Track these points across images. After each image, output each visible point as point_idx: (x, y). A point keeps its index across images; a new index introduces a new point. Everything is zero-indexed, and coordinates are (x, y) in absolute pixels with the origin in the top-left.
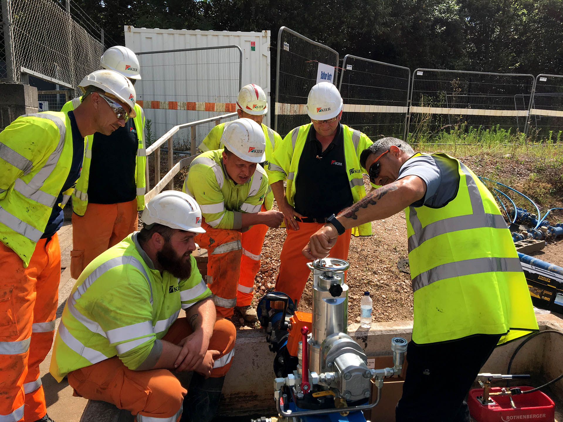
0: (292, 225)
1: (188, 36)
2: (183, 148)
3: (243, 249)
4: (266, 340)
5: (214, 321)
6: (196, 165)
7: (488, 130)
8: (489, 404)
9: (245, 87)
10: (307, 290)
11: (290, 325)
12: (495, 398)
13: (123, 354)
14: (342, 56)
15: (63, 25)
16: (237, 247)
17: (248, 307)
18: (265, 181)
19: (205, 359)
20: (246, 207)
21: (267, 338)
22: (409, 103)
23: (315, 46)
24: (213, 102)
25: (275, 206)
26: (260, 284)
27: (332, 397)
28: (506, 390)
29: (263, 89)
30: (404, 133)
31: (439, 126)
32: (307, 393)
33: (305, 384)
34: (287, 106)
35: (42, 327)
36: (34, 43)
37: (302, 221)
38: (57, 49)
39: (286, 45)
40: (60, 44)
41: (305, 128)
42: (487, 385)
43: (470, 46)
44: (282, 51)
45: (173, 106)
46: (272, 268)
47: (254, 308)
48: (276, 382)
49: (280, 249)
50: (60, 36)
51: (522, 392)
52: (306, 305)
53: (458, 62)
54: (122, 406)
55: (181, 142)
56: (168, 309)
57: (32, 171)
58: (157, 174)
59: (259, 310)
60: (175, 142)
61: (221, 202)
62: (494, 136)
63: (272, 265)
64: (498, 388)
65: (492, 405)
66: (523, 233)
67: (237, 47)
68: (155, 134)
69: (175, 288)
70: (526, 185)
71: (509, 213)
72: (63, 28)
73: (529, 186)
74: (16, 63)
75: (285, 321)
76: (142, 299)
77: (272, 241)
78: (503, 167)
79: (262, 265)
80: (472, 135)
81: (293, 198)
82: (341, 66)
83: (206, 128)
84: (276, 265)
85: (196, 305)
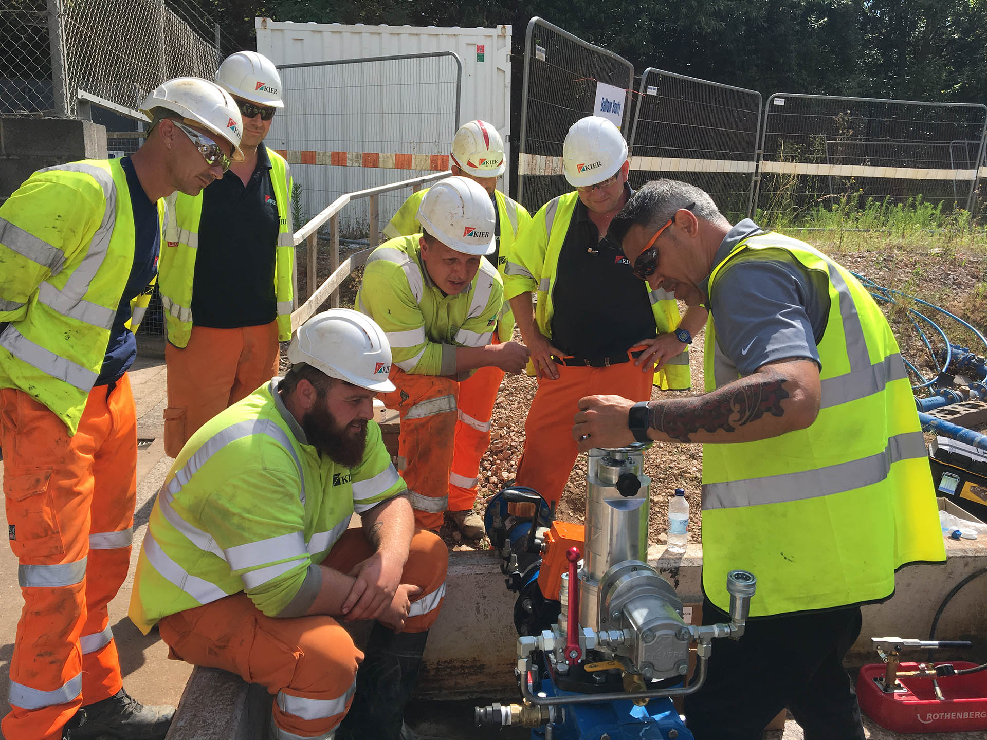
0: (547, 371)
1: (365, 36)
2: (355, 233)
3: (460, 411)
4: (499, 570)
5: (410, 534)
6: (374, 262)
7: (900, 204)
8: (895, 691)
9: (464, 126)
10: (572, 485)
11: (545, 544)
12: (906, 681)
13: (255, 589)
14: (639, 69)
15: (151, 18)
16: (448, 406)
17: (467, 512)
18: (497, 290)
19: (394, 600)
20: (465, 337)
21: (502, 566)
22: (759, 155)
23: (592, 53)
24: (409, 153)
25: (516, 336)
26: (489, 474)
27: (619, 673)
28: (926, 667)
29: (497, 130)
30: (747, 210)
31: (812, 197)
32: (576, 664)
33: (573, 649)
34: (541, 159)
35: (109, 540)
36: (100, 49)
37: (564, 363)
38: (139, 58)
39: (540, 50)
40: (145, 51)
41: (569, 198)
42: (893, 658)
43: (870, 53)
44: (533, 60)
45: (339, 159)
46: (511, 445)
47: (478, 514)
48: (521, 644)
49: (525, 412)
50: (145, 35)
51: (956, 671)
52: (569, 512)
53: (849, 82)
54: (252, 678)
55: (353, 223)
56: (331, 514)
57: (64, 267)
58: (311, 278)
59: (488, 519)
60: (341, 223)
61: (418, 327)
62: (912, 215)
63: (510, 440)
64: (912, 664)
65: (901, 693)
66: (962, 391)
67: (453, 55)
68: (308, 210)
69: (343, 478)
70: (968, 304)
71: (936, 354)
72: (149, 22)
73: (974, 306)
74: (70, 83)
75: (535, 538)
76: (287, 495)
77: (511, 398)
78: (927, 272)
79: (492, 439)
80: (872, 213)
81: (549, 324)
82: (637, 88)
83: (396, 199)
84: (517, 440)
85: (380, 507)
